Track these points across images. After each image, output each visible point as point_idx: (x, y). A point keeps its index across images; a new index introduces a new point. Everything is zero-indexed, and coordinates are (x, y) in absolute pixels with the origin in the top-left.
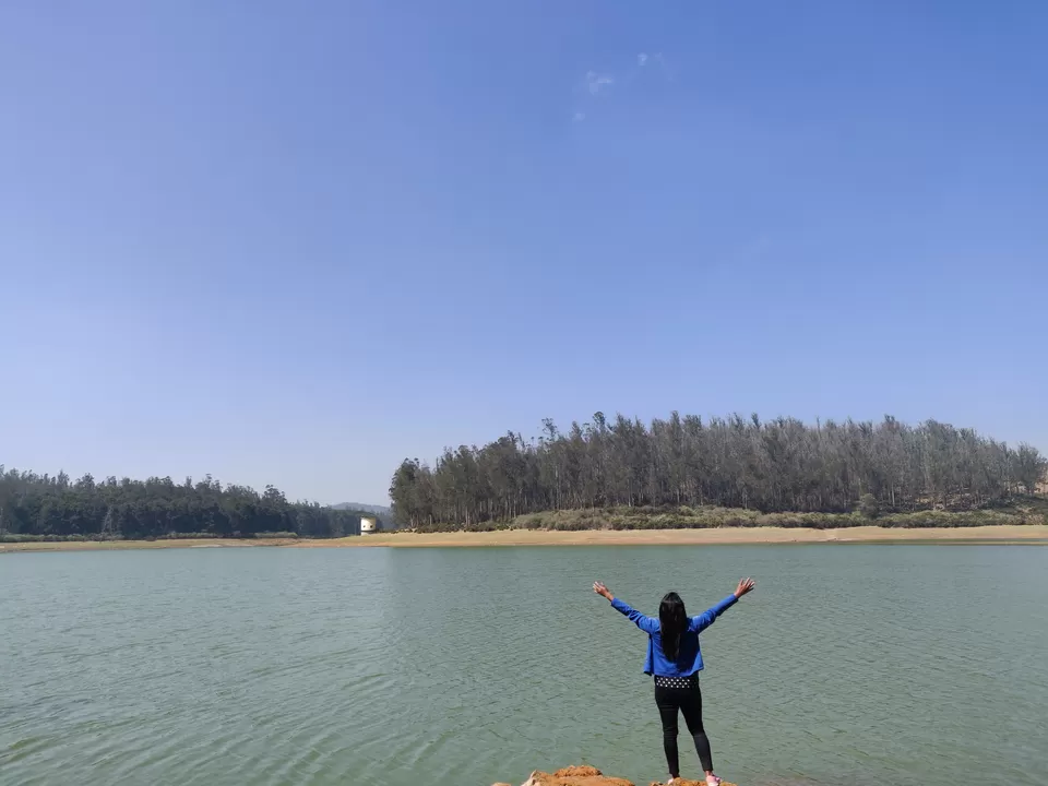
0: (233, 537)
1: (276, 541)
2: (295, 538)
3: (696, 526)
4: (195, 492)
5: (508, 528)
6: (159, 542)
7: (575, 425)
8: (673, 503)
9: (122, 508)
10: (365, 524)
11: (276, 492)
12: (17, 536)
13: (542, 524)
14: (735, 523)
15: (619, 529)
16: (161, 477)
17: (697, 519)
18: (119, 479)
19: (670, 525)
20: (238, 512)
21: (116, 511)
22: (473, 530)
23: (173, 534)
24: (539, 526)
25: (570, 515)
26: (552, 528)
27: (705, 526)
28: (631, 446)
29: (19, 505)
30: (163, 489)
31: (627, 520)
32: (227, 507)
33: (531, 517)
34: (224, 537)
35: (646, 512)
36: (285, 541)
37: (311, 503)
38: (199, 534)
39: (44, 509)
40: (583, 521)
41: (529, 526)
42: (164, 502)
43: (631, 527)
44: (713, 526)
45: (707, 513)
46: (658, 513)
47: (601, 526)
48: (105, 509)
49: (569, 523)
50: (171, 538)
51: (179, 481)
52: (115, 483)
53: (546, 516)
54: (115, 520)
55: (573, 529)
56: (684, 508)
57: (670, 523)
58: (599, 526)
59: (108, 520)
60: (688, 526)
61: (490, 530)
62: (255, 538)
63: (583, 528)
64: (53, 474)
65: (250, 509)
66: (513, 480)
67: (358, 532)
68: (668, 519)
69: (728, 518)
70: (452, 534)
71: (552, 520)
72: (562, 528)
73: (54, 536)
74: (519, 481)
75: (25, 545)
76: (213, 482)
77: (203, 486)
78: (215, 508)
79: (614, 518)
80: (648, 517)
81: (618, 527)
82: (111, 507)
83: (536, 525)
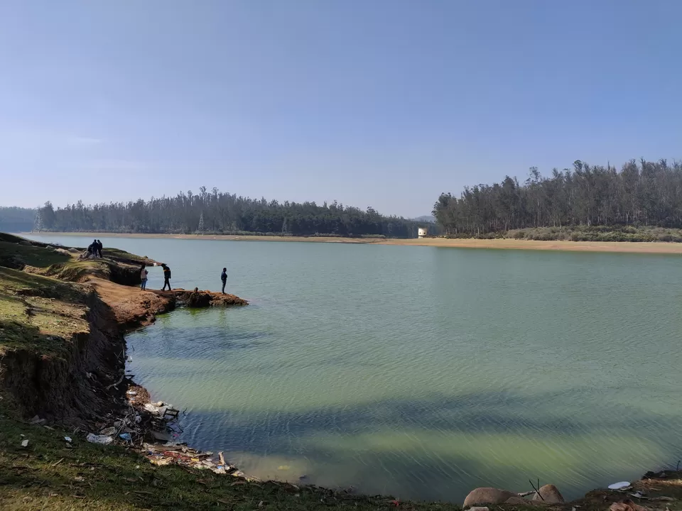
0: (348, 237)
1: (373, 240)
2: (383, 238)
3: (633, 240)
4: (328, 210)
5: (502, 237)
6: (310, 238)
7: (555, 170)
8: (624, 223)
9: (291, 218)
10: (421, 232)
11: (373, 211)
12: (244, 232)
13: (525, 235)
14: (668, 239)
15: (576, 241)
16: (311, 202)
17: (636, 235)
18: (290, 202)
19: (614, 239)
20: (352, 222)
21: (288, 220)
22: (480, 238)
23: (317, 234)
24: (523, 237)
25: (544, 230)
26: (531, 238)
27: (641, 241)
28: (593, 185)
29: (243, 216)
30: (311, 208)
31: (583, 235)
32: (345, 219)
33: (518, 231)
34: (343, 237)
35: (599, 230)
36: (378, 240)
37: (398, 216)
38: (330, 235)
39: (255, 218)
40: (552, 235)
41: (516, 237)
42: (312, 216)
43: (585, 240)
44: (648, 241)
45: (649, 231)
46: (608, 231)
47: (564, 238)
48: (283, 219)
49: (542, 235)
50: (316, 236)
51: (320, 204)
52: (288, 204)
53: (527, 231)
54: (288, 226)
55: (544, 239)
56: (630, 227)
57: (613, 237)
58: (562, 238)
59: (285, 226)
60: (628, 240)
61: (491, 238)
62: (362, 237)
63: (551, 239)
64: (259, 199)
65: (358, 221)
66: (508, 208)
67: (417, 236)
68: (612, 235)
69: (661, 236)
70: (468, 240)
71: (532, 234)
72: (537, 239)
73: (260, 233)
74: (512, 207)
75: (247, 237)
76: (338, 204)
77: (333, 207)
78: (339, 220)
79: (574, 233)
80: (599, 233)
81: (576, 239)
82: (285, 219)
83: (521, 236)
